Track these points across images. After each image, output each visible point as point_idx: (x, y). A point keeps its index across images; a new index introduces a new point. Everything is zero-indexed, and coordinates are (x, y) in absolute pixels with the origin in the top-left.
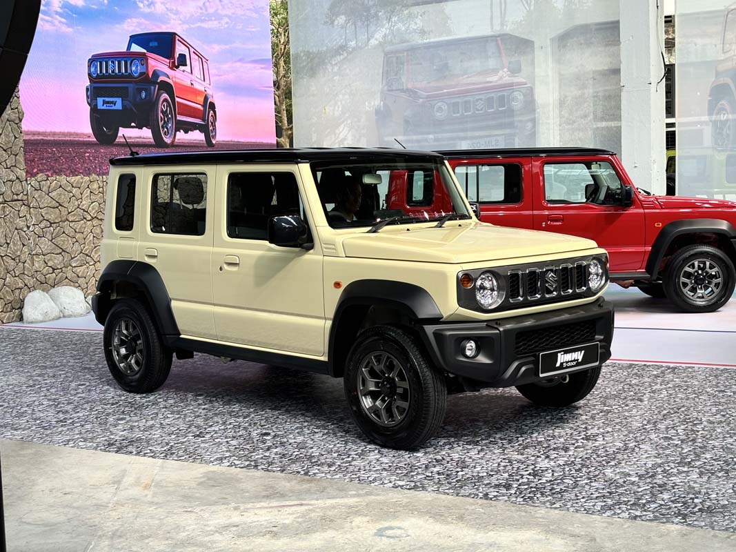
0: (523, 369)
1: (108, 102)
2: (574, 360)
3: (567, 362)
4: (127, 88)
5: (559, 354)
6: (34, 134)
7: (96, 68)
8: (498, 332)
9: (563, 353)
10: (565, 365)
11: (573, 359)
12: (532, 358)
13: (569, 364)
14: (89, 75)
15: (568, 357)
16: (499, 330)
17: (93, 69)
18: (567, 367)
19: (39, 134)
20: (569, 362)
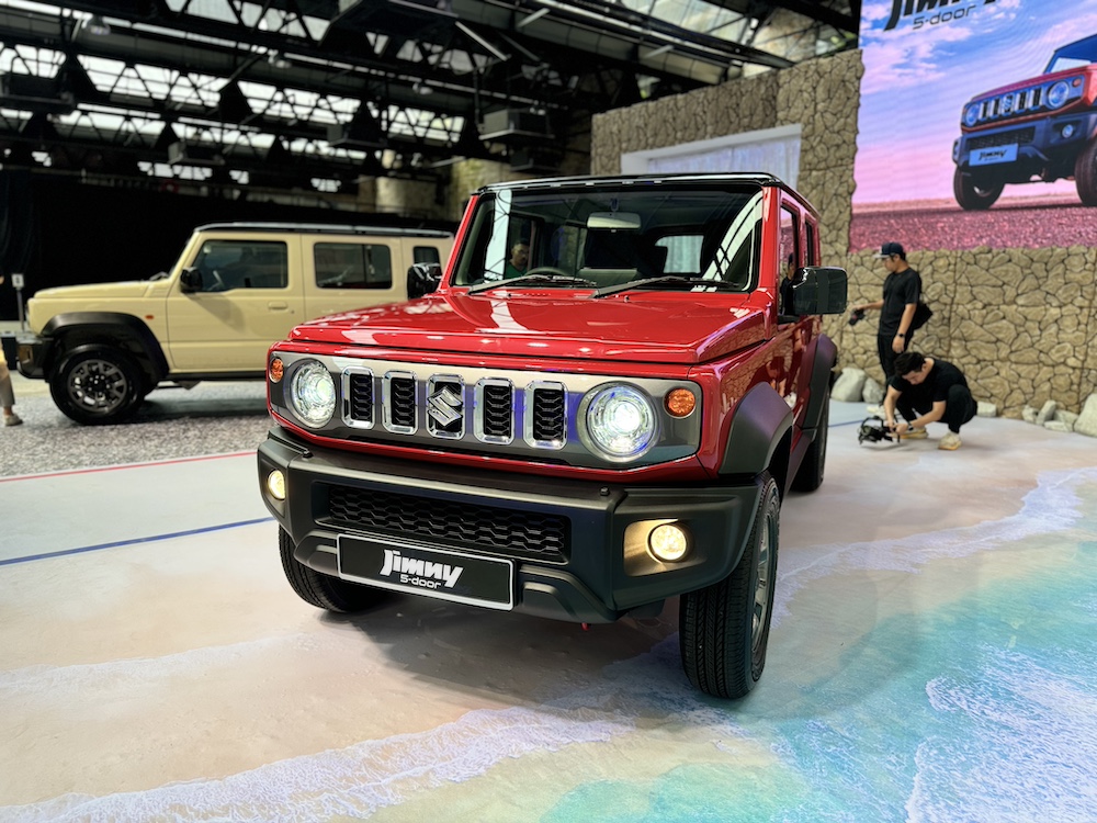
1: (990, 154)
4: (1033, 128)
6: (868, 206)
7: (977, 112)
14: (963, 124)
17: (970, 115)
19: (874, 205)
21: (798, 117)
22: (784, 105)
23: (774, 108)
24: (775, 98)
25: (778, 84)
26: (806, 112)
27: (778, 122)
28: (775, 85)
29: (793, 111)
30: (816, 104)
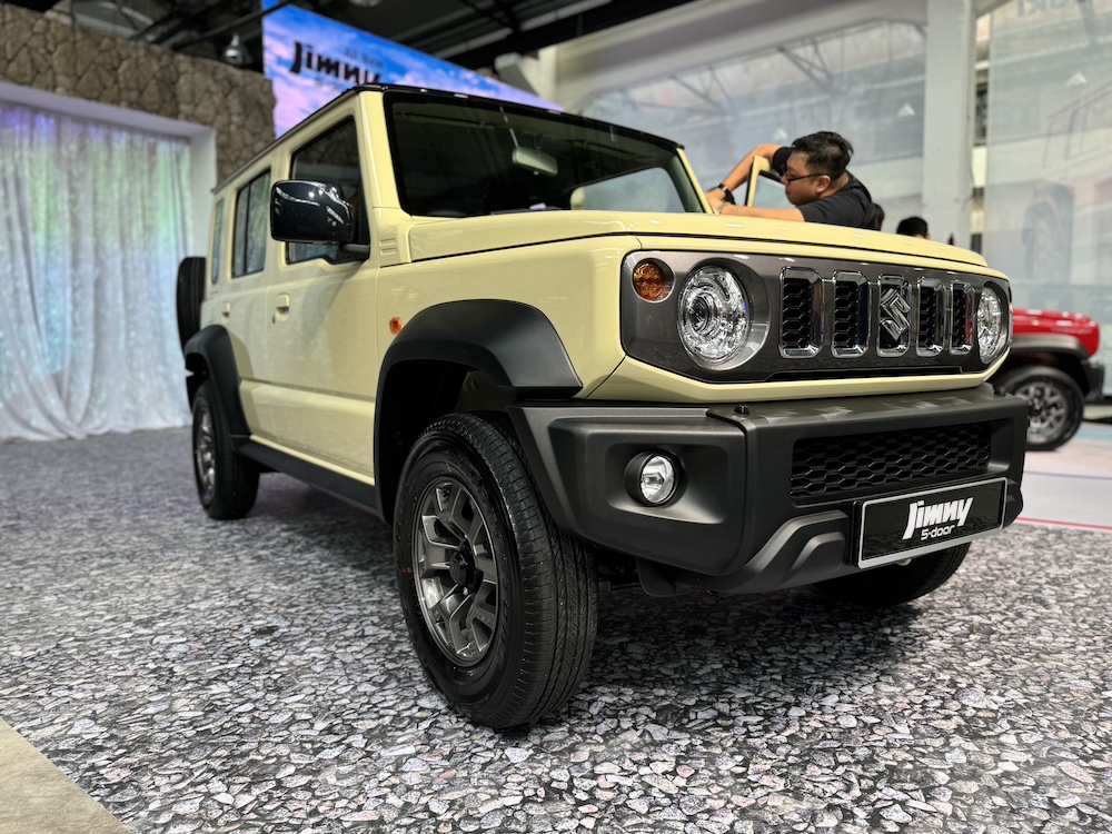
0: (814, 543)
2: (949, 523)
3: (931, 528)
5: (913, 507)
8: (742, 434)
9: (921, 503)
10: (925, 533)
11: (945, 520)
12: (838, 515)
13: (936, 533)
15: (935, 514)
16: (743, 429)
18: (930, 541)
20: (935, 526)
21: (209, 119)
22: (188, 98)
23: (174, 96)
24: (174, 83)
25: (177, 69)
26: (219, 118)
27: (181, 116)
28: (172, 68)
29: (200, 110)
30: (230, 115)
